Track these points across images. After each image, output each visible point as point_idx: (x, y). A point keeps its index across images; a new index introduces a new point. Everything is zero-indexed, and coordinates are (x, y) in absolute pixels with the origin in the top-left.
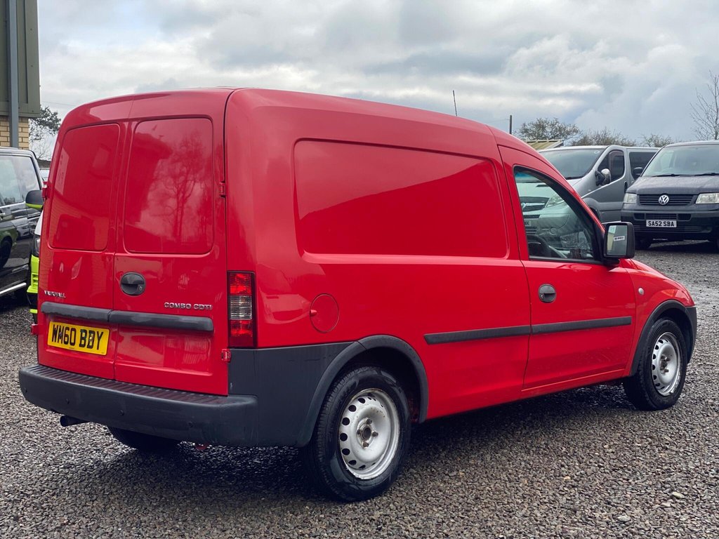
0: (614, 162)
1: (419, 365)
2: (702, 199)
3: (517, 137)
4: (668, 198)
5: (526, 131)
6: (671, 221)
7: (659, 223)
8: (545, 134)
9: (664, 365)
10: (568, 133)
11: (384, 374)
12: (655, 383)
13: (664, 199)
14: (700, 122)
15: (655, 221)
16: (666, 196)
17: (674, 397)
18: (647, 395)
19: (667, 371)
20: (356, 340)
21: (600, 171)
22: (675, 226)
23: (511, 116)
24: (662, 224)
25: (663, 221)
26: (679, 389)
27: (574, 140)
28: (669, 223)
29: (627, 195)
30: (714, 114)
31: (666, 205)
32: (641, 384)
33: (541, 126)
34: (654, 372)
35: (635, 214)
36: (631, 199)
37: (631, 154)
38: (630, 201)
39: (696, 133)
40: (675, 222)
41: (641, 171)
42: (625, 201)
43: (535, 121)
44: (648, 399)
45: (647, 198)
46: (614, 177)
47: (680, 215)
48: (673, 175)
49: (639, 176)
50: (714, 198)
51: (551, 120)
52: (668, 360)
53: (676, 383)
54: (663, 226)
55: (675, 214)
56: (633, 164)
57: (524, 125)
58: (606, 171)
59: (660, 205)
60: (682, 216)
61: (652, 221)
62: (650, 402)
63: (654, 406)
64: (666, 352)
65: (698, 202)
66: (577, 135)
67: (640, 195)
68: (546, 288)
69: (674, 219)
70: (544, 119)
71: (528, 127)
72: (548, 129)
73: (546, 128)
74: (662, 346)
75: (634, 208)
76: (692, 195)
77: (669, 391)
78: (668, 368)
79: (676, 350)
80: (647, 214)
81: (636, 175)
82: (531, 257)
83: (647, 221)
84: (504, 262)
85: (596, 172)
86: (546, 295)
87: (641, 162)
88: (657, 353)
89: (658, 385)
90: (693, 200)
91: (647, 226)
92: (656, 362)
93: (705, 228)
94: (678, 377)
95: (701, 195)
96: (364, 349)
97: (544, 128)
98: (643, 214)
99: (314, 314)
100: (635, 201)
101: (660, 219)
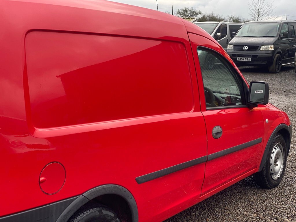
0: (222, 29)
1: (132, 201)
2: (263, 48)
3: (176, 15)
4: (247, 48)
5: (179, 13)
6: (248, 58)
7: (243, 59)
8: (187, 14)
9: (276, 161)
10: (197, 14)
11: (105, 212)
12: (271, 173)
13: (245, 48)
14: (252, 10)
15: (241, 58)
16: (247, 46)
17: (280, 179)
18: (267, 182)
19: (277, 165)
20: (81, 194)
21: (216, 34)
22: (250, 60)
23: (173, 6)
24: (244, 59)
25: (245, 58)
26: (283, 174)
27: (199, 17)
28: (247, 59)
29: (229, 45)
30: (258, 7)
31: (247, 50)
32: (264, 176)
33: (185, 11)
34: (271, 167)
35: (232, 55)
36: (230, 47)
37: (230, 26)
38: (230, 49)
39: (250, 15)
40: (250, 59)
41: (235, 34)
42: (228, 49)
43: (183, 8)
44: (267, 184)
45: (238, 47)
46: (223, 37)
47: (252, 55)
48: (250, 37)
49: (234, 36)
50: (268, 47)
51: (190, 8)
52: (278, 158)
53: (281, 171)
54: (245, 60)
55: (251, 55)
56: (231, 31)
57: (179, 10)
58: (219, 34)
59: (244, 50)
60: (254, 56)
61: (240, 58)
62: (268, 185)
63: (270, 187)
64: (278, 154)
65: (261, 49)
66: (201, 15)
67: (235, 46)
68: (217, 129)
69: (250, 57)
70: (187, 8)
71: (180, 11)
72: (189, 12)
73: (188, 12)
74: (276, 151)
75: (232, 52)
76: (259, 46)
77: (277, 176)
78: (277, 163)
79: (282, 152)
80: (238, 55)
81: (232, 36)
82: (207, 108)
83: (238, 58)
84: (191, 114)
85: (214, 34)
86: (217, 133)
87: (234, 30)
88: (273, 156)
89: (273, 174)
90: (259, 48)
91: (238, 60)
92: (272, 161)
93: (263, 61)
94: (282, 167)
95: (262, 46)
96: (88, 200)
97: (187, 11)
98: (236, 55)
99: (43, 181)
100: (232, 48)
101: (243, 57)
